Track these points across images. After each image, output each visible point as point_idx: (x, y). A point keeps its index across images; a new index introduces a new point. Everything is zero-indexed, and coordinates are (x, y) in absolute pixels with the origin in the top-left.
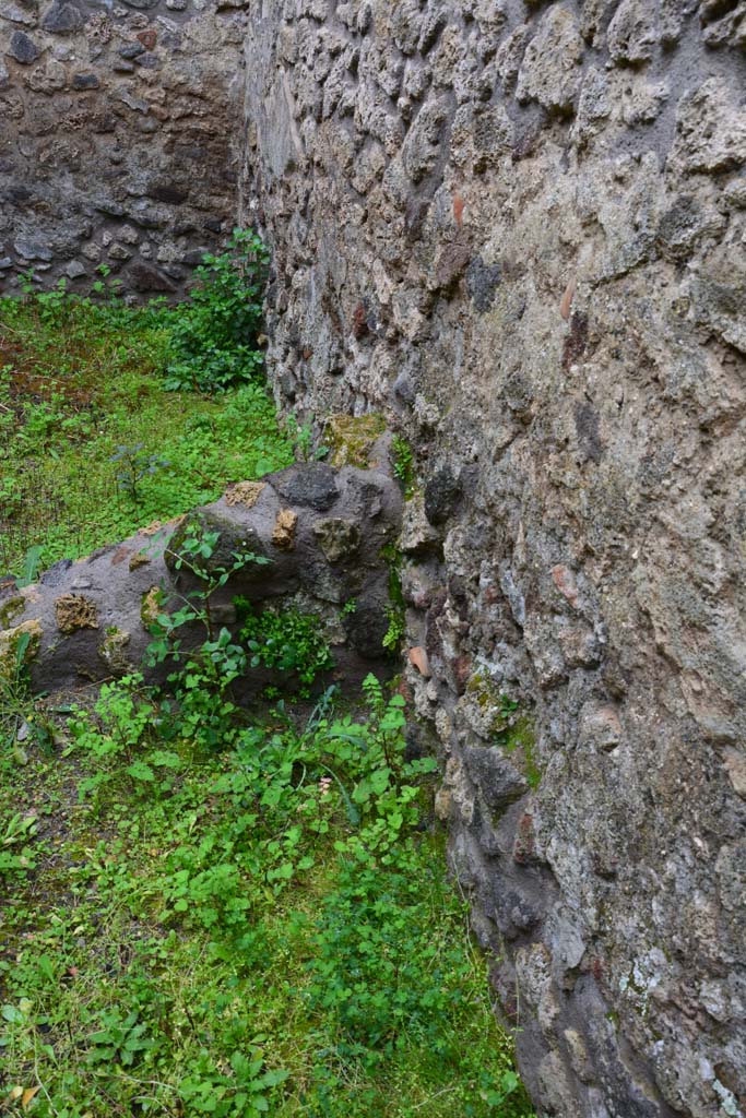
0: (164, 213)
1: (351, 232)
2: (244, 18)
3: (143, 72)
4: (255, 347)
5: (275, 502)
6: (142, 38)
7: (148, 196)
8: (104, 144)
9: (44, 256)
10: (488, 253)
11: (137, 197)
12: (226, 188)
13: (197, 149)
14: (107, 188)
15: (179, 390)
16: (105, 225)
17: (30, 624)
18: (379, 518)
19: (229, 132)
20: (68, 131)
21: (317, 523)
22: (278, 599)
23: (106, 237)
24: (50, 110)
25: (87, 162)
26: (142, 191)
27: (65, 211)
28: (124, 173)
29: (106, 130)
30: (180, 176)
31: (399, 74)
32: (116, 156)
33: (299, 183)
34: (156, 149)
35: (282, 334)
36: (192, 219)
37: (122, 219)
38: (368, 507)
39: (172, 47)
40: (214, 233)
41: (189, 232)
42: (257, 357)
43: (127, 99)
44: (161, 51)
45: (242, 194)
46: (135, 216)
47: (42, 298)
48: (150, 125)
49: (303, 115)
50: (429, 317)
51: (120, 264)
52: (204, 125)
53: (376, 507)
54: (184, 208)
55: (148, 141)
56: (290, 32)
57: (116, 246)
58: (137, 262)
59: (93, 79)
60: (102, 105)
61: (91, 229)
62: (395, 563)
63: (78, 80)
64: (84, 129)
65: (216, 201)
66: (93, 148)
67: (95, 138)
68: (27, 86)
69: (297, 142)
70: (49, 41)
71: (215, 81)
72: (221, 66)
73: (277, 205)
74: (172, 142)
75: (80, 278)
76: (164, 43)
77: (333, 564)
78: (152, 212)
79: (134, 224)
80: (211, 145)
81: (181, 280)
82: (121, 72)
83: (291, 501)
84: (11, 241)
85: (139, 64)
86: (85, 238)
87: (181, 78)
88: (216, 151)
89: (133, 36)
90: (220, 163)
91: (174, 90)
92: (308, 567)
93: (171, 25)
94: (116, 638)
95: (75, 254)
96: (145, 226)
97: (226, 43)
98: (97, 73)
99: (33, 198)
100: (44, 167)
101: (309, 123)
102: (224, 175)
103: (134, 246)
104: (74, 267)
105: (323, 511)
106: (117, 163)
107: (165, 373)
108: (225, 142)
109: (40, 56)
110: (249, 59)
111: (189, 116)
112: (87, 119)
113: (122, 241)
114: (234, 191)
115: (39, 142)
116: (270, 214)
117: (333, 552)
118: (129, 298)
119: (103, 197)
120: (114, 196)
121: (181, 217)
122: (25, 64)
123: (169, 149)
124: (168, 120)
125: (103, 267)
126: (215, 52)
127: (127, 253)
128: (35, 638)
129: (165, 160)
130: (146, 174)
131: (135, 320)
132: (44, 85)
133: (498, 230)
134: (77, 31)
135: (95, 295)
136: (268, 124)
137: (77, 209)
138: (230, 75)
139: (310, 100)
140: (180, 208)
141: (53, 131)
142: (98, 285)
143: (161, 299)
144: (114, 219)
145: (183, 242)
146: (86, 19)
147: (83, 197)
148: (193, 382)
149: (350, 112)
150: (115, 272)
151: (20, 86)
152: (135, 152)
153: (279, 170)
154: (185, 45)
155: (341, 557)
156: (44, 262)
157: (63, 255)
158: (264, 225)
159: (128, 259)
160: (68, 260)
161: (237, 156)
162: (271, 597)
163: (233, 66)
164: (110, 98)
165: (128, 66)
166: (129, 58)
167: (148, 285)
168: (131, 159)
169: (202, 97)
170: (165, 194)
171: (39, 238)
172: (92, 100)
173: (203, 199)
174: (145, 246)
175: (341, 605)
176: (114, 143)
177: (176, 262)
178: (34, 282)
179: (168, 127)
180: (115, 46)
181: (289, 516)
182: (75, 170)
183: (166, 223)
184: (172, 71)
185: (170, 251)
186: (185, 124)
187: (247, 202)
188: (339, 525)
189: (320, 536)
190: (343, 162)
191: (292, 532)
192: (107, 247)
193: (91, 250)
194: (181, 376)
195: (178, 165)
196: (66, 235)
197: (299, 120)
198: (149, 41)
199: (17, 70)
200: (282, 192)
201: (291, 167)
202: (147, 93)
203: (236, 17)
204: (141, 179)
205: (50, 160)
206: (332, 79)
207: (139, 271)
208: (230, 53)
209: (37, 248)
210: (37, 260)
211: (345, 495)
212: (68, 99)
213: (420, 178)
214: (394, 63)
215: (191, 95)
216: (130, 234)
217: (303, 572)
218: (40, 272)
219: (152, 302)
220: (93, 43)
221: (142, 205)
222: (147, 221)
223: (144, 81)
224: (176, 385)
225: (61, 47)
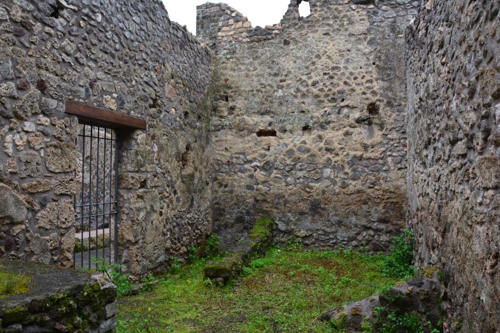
0: (382, 226)
1: (429, 223)
2: (406, 171)
3: (376, 187)
4: (410, 264)
5: (407, 285)
6: (376, 179)
7: (377, 221)
8: (365, 207)
9: (345, 239)
10: (449, 220)
11: (374, 222)
12: (402, 218)
13: (392, 207)
14: (365, 219)
15: (386, 276)
16: (364, 230)
17: (345, 312)
18: (435, 290)
19: (402, 202)
20: (355, 204)
21: (418, 290)
22: (409, 312)
23: (364, 234)
24: (350, 199)
25: (359, 212)
26: (376, 220)
27: (353, 226)
28: (370, 215)
29: (365, 203)
30: (387, 215)
31: (435, 185)
32: (368, 210)
33: (420, 214)
34: (380, 208)
35: (417, 258)
36: (391, 228)
37: (370, 228)
38: (431, 286)
39: (385, 180)
40: (398, 232)
41: (390, 232)
42: (411, 267)
43: (372, 194)
44: (382, 181)
45: (407, 220)
46: (373, 227)
47: (345, 251)
48: (378, 201)
49: (420, 196)
50: (443, 238)
51: (368, 242)
52: (395, 200)
53: (433, 287)
54: (389, 225)
55: (378, 206)
56: (416, 175)
57: (367, 236)
58: (374, 241)
59: (362, 190)
60: (364, 197)
61: (360, 231)
62: (440, 303)
63: (358, 190)
64: (359, 203)
65: (399, 222)
66: (361, 208)
67: (362, 205)
68: (344, 193)
69: (419, 202)
70: (351, 182)
71: (397, 188)
72: (399, 183)
73: (415, 221)
74: (385, 205)
75: (356, 246)
76: (382, 179)
77: (422, 300)
78: (378, 226)
79: (373, 230)
80: (397, 206)
81: (388, 247)
82: (370, 188)
83: (410, 284)
84: (336, 235)
85: (375, 185)
86: (358, 234)
87: (387, 188)
88: (398, 207)
89: (374, 178)
90: (400, 211)
91: (385, 191)
92: (416, 302)
93: (384, 174)
94: (365, 318)
95: (355, 239)
96: (377, 230)
97: (401, 178)
98: (363, 188)
99: (344, 223)
100: (347, 214)
101: (421, 198)
102: (401, 214)
103: (373, 236)
104: (354, 243)
105: (419, 287)
106: (368, 212)
107: (382, 272)
108: (402, 205)
109: (348, 186)
110: (407, 181)
111: (390, 198)
112: (360, 201)
113: (369, 235)
114: (405, 219)
115: (346, 207)
116: (413, 224)
117: (422, 297)
118: (371, 253)
119: (364, 222)
120: (367, 221)
121: (388, 227)
122: (344, 188)
123: (384, 208)
124: (384, 199)
125: (364, 243)
126: (397, 180)
127: (371, 238)
128: (346, 316)
129: (383, 211)
130: (377, 215)
131: (373, 259)
132: (349, 192)
133: (450, 215)
134: (359, 178)
135: (360, 251)
136: (412, 198)
137: (356, 226)
138: (402, 186)
139: (421, 192)
140: (388, 225)
141: (350, 204)
142: (361, 248)
143: (381, 252)
144: (367, 228)
145: (388, 235)
146: (361, 175)
147: (358, 222)
148: (390, 274)
149: (428, 194)
150: (367, 244)
151: (342, 193)
152: (373, 209)
153: (415, 210)
154: (388, 179)
155: (424, 299)
156: (345, 241)
157: (351, 239)
158: (413, 227)
159: (371, 240)
160: (353, 241)
161: (405, 208)
162: (407, 311)
163: (403, 183)
164: (367, 195)
165: (372, 186)
166: (373, 184)
167: (376, 248)
168: (373, 211)
169: (394, 193)
170: (382, 221)
171: (344, 234)
172: (362, 195)
173: (395, 222)
174: (376, 236)
175: (425, 313)
176: (367, 206)
177: (386, 241)
178: (342, 247)
179: (383, 202)
180: (368, 181)
181: (410, 288)
182: (356, 215)
183: (383, 229)
184: (385, 186)
185: (384, 238)
186: (388, 200)
187: (408, 222)
188: (423, 291)
189: (418, 293)
190: (427, 206)
191: (411, 291)
192: (365, 237)
193: (360, 238)
194: (386, 272)
195: (387, 212)
196: (352, 233)
197: (419, 197)
198: (378, 179)
199: (341, 190)
200: (416, 217)
201: (418, 210)
202: (378, 192)
203: (403, 170)
204: (375, 217)
205: (349, 212)
206: (425, 186)
207: (374, 244)
208: (402, 180)
209: (344, 237)
210: (343, 241)
211: (425, 283)
212: (355, 196)
213: (440, 207)
214: (434, 183)
215: (391, 192)
216: (372, 233)
217: (415, 303)
218: (344, 244)
219: (378, 253)
220: (362, 181)
221: (376, 224)
222: (377, 229)
223: (377, 189)
224: (385, 275)
225: (354, 183)
